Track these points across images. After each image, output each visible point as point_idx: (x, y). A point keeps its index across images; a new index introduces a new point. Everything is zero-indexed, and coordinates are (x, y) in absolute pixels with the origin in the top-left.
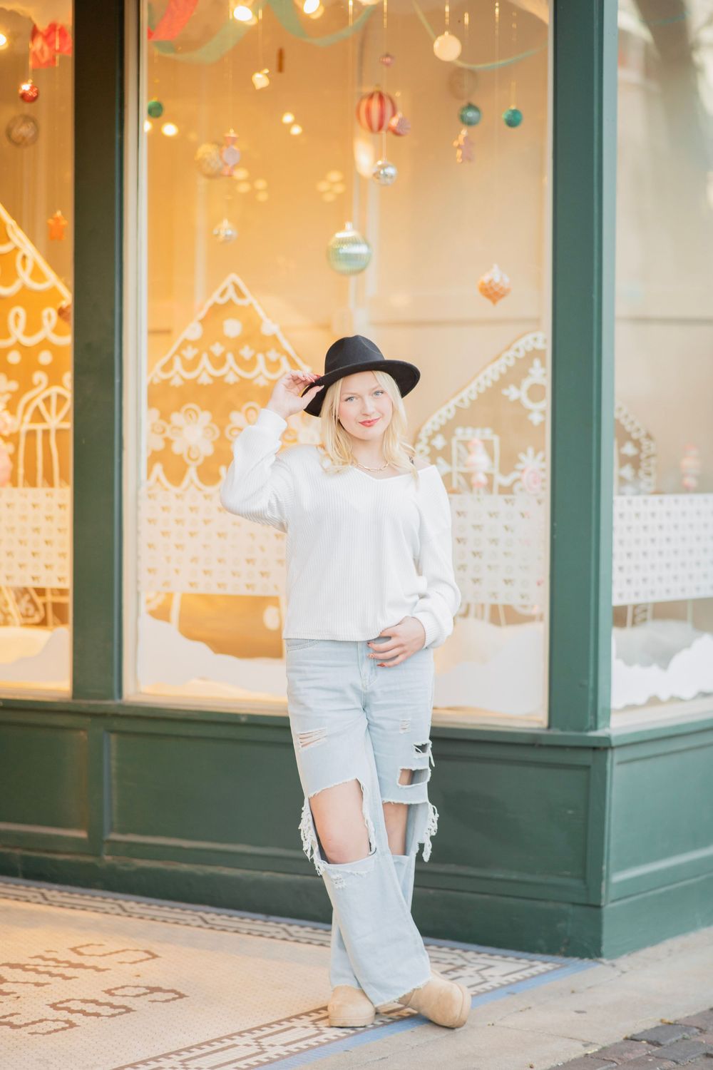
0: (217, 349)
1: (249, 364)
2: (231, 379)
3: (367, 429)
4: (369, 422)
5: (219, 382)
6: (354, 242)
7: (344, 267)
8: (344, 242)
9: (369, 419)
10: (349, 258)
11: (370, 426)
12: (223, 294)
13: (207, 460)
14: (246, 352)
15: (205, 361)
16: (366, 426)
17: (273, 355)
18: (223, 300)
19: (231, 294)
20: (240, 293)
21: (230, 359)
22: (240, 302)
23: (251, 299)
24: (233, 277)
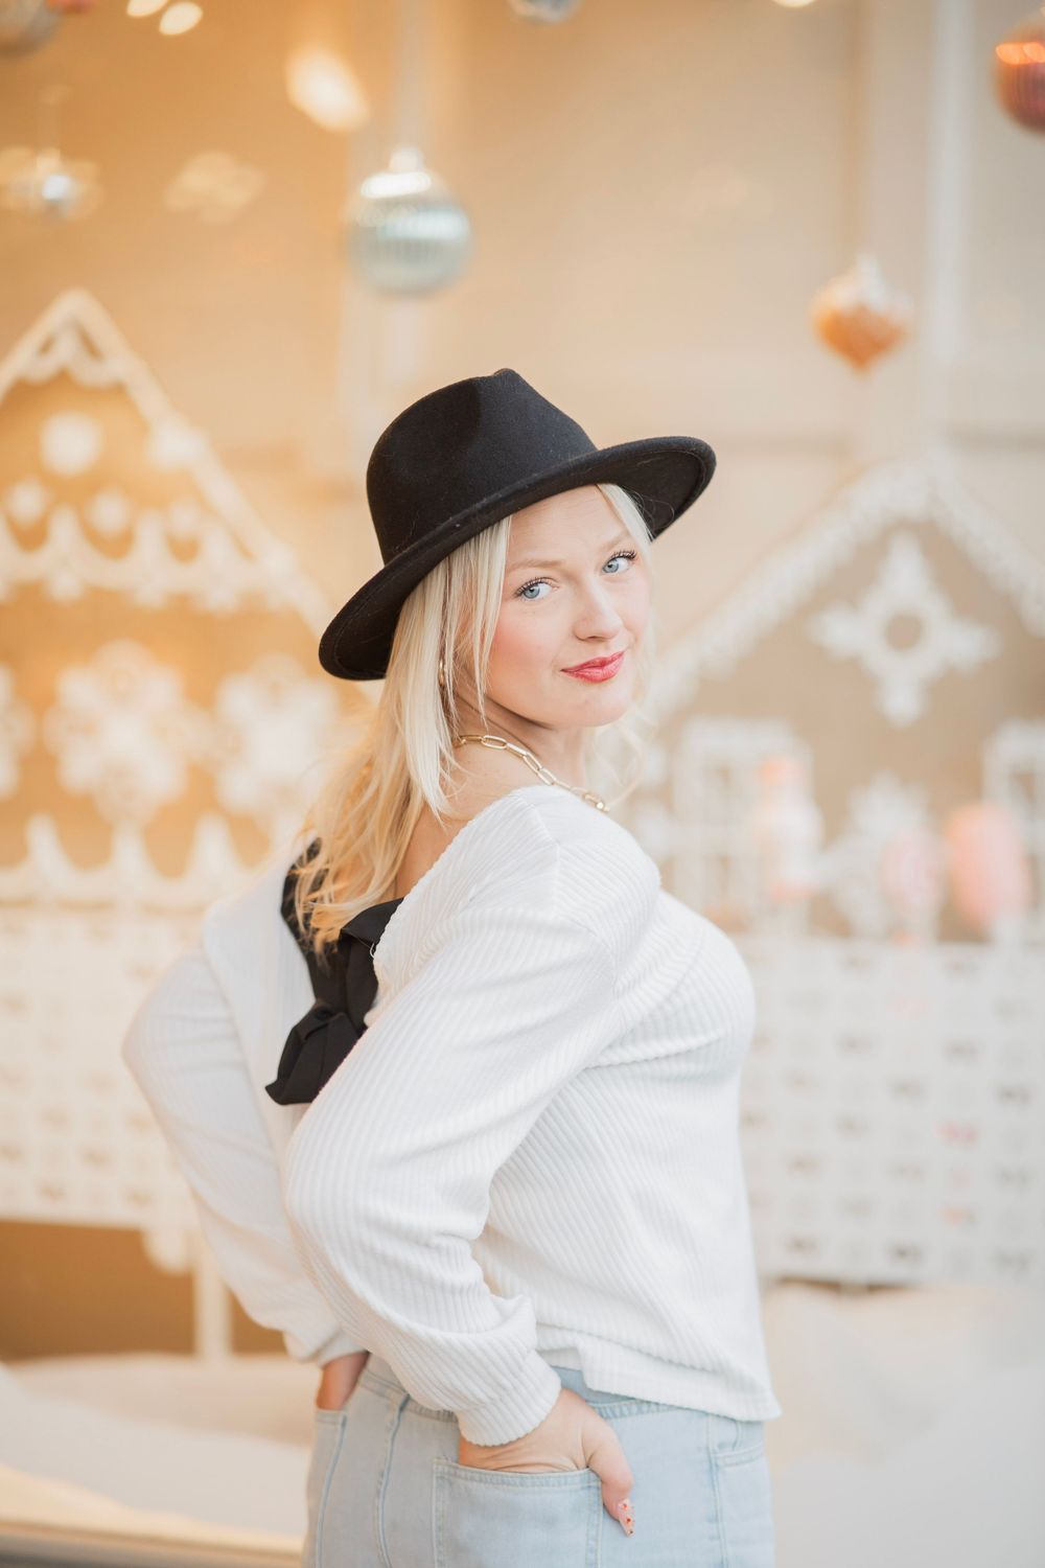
0: (27, 502)
1: (118, 545)
3: (592, 691)
4: (603, 664)
6: (418, 204)
8: (392, 204)
9: (601, 652)
10: (414, 250)
11: (604, 679)
12: (46, 347)
14: (109, 512)
16: (593, 680)
17: (184, 519)
18: (43, 369)
19: (66, 351)
20: (90, 348)
21: (64, 530)
22: (91, 374)
23: (120, 364)
24: (72, 306)
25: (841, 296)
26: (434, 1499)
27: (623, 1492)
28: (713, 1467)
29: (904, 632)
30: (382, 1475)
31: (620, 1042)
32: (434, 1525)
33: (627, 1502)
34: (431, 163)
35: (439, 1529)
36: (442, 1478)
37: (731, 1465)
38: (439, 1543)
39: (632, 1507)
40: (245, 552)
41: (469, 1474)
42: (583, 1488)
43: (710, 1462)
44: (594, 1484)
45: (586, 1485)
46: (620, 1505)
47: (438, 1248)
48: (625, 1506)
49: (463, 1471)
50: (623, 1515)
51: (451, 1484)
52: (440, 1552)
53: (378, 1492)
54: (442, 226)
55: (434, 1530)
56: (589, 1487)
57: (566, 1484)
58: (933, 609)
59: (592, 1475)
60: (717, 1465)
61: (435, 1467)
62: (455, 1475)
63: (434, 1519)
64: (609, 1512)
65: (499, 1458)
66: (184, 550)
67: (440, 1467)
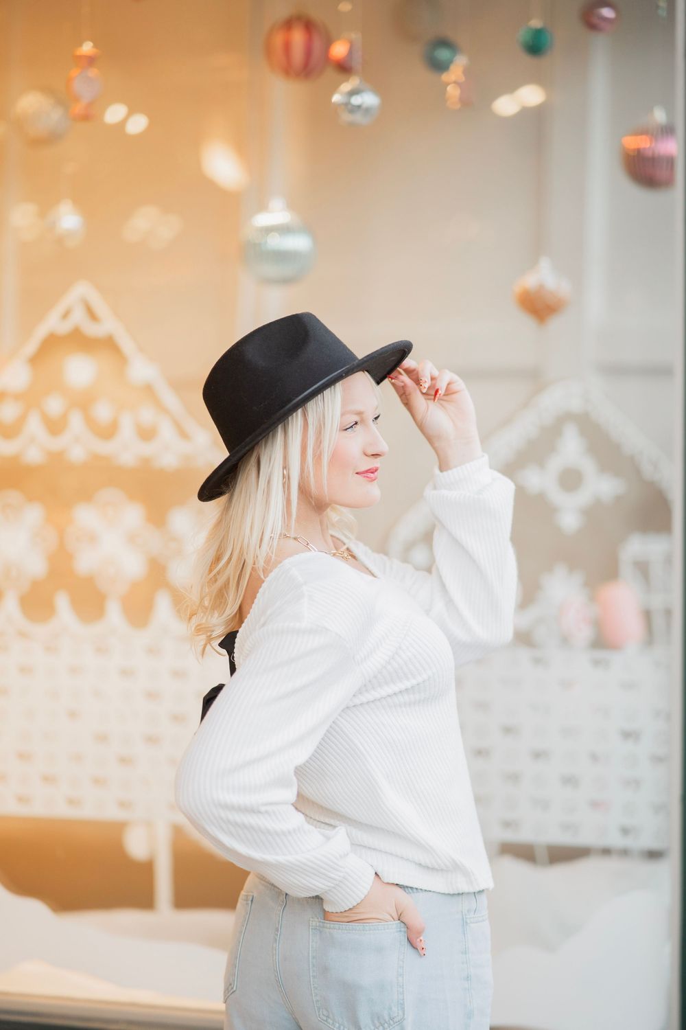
0: (54, 405)
1: (108, 432)
2: (77, 454)
5: (57, 459)
6: (284, 230)
7: (272, 270)
8: (269, 230)
10: (282, 256)
12: (66, 315)
13: (36, 585)
14: (103, 412)
15: (34, 425)
17: (147, 415)
18: (64, 328)
19: (79, 317)
20: (92, 315)
21: (76, 422)
22: (92, 330)
23: (108, 325)
24: (82, 290)
25: (530, 281)
26: (311, 941)
27: (419, 933)
28: (464, 923)
29: (570, 479)
30: (278, 931)
31: (360, 692)
32: (310, 955)
33: (421, 938)
34: (291, 206)
35: (313, 958)
36: (315, 929)
37: (473, 923)
38: (314, 966)
39: (426, 940)
40: (183, 434)
41: (332, 926)
42: (397, 932)
43: (463, 919)
44: (403, 929)
45: (399, 930)
46: (418, 940)
47: (267, 812)
48: (421, 940)
49: (328, 924)
50: (419, 946)
51: (321, 932)
52: (314, 971)
53: (276, 940)
54: (299, 243)
55: (310, 958)
56: (400, 931)
57: (388, 929)
58: (588, 466)
59: (402, 924)
60: (466, 922)
61: (311, 922)
62: (324, 927)
63: (310, 952)
64: (411, 943)
65: (351, 917)
66: (147, 434)
67: (314, 923)
